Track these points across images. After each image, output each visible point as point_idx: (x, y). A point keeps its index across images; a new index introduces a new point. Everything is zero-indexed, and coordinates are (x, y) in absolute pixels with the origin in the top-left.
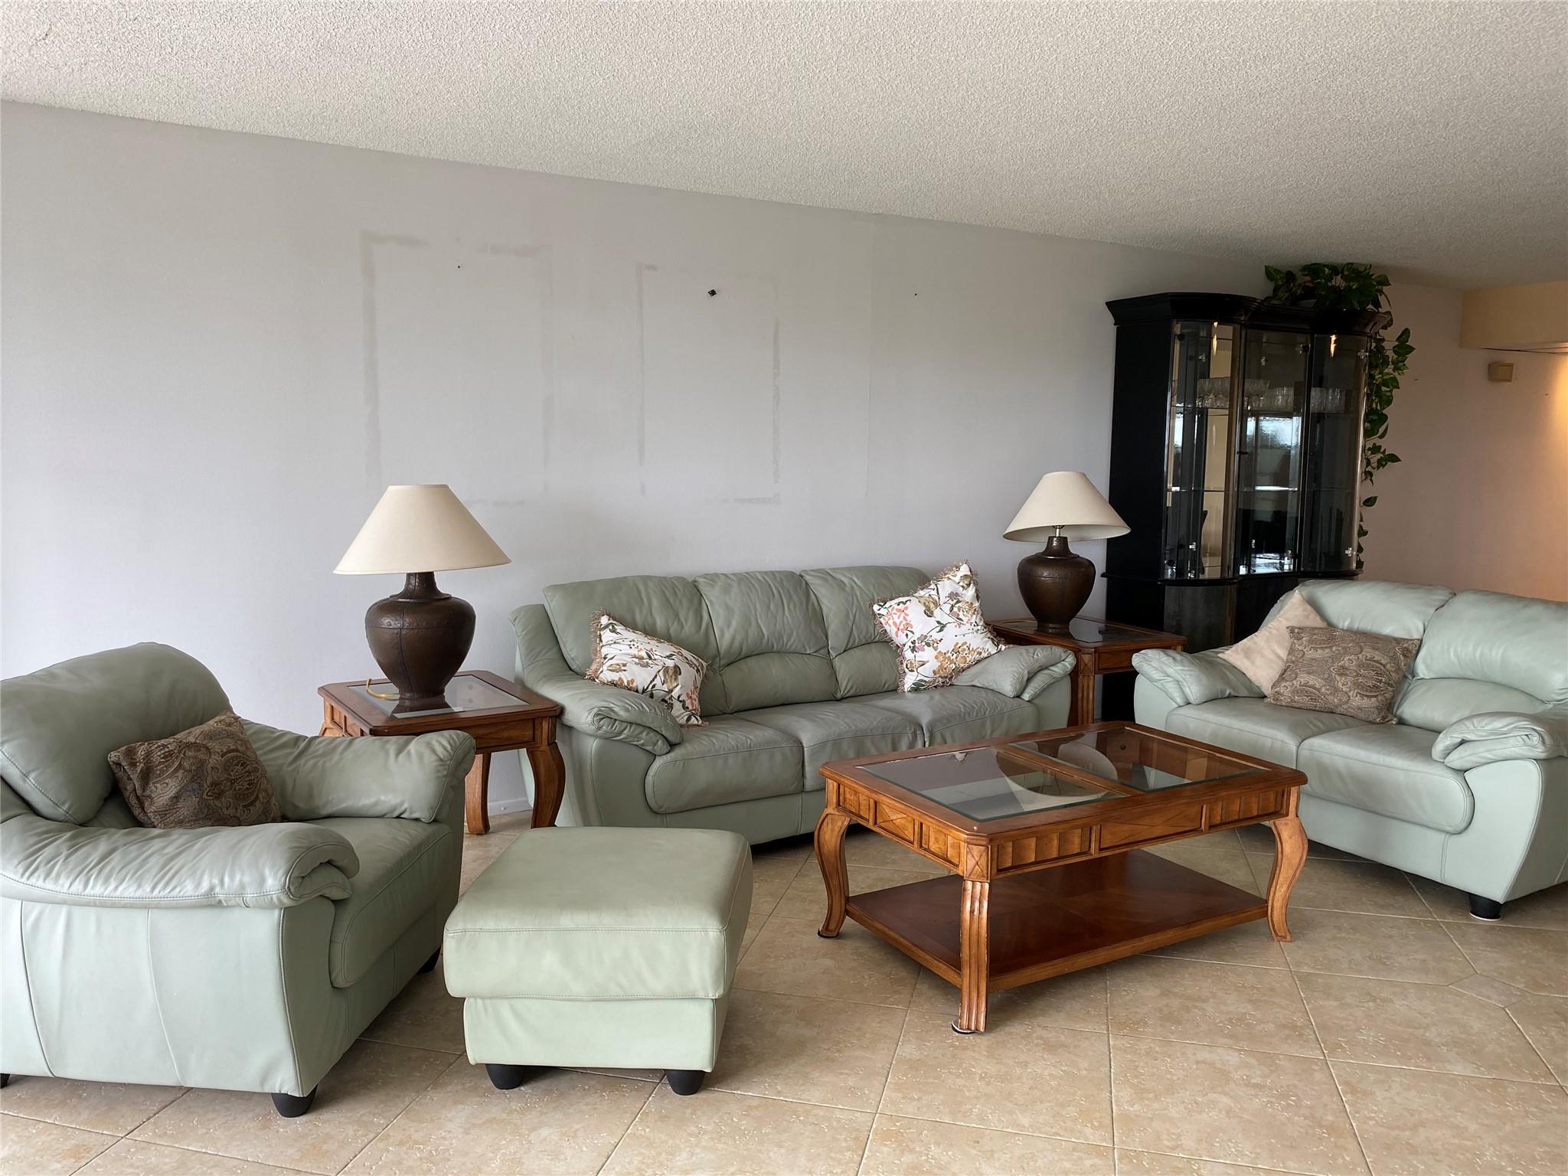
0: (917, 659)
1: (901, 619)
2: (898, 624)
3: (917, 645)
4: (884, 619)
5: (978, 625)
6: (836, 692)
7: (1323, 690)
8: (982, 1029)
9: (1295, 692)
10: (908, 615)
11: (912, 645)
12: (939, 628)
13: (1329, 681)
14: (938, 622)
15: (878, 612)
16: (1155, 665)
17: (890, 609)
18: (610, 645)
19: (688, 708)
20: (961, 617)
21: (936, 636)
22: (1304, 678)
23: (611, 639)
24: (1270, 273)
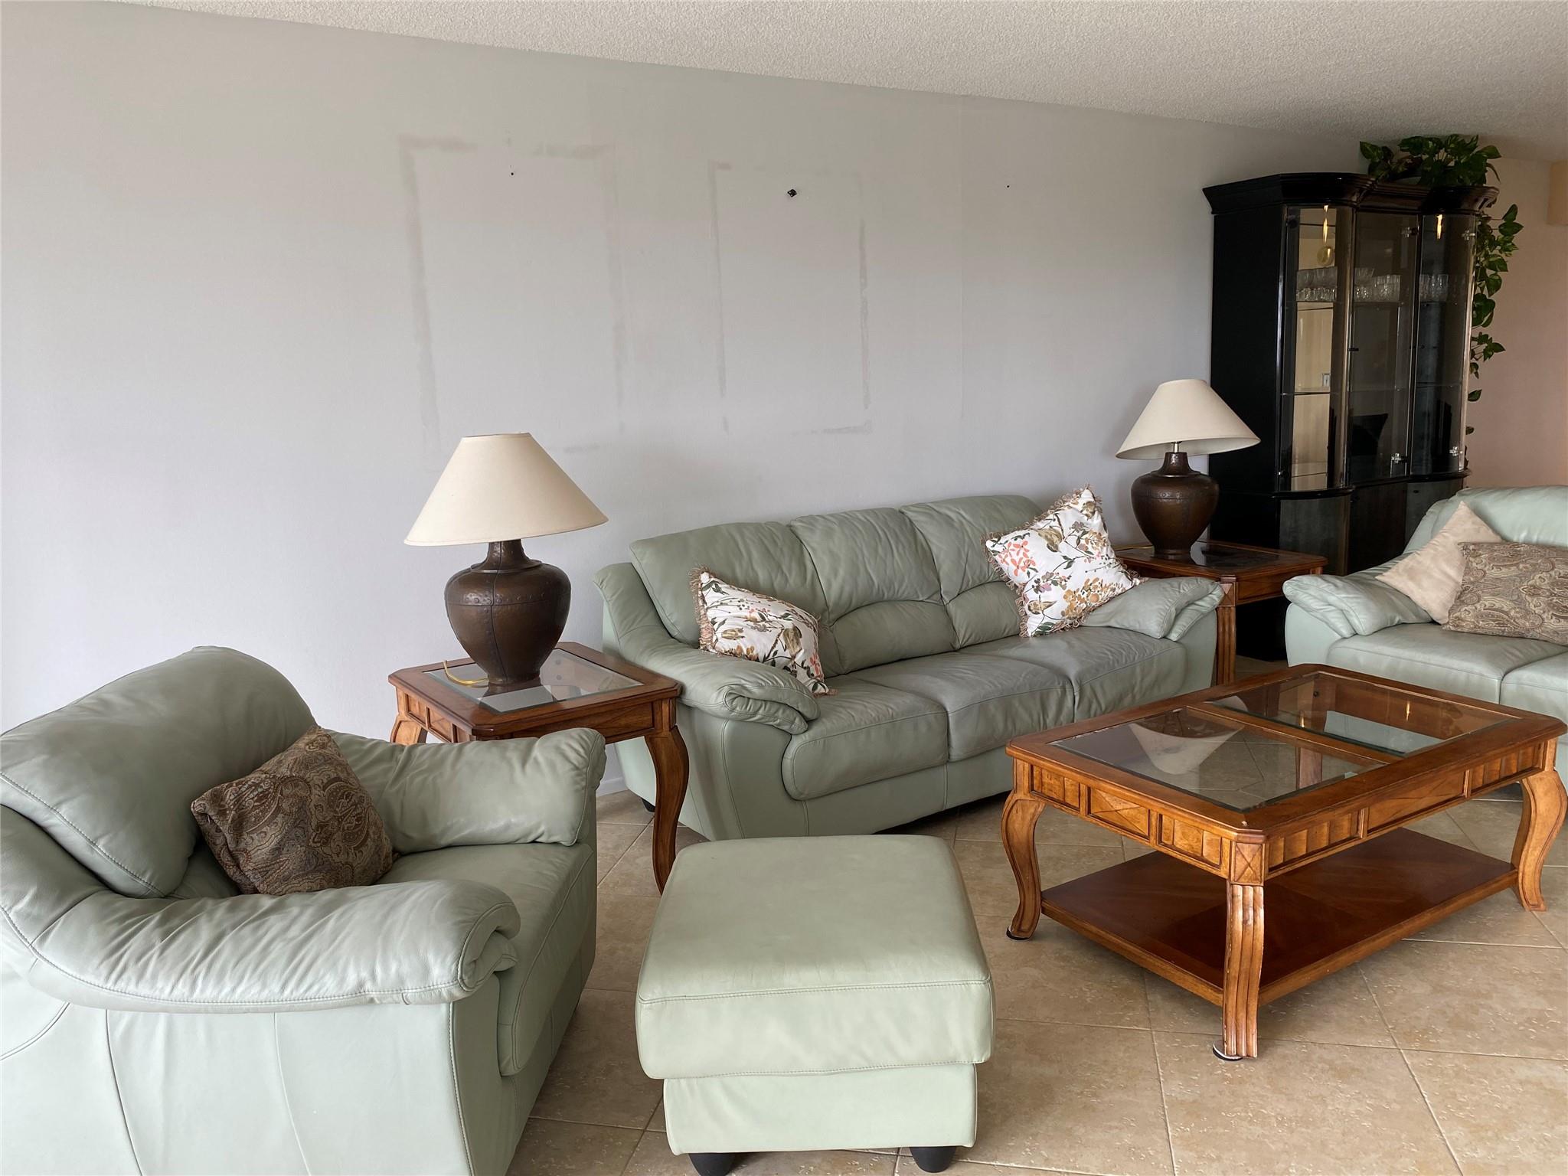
0: (1042, 600)
1: (1021, 555)
2: (1017, 561)
3: (1042, 584)
4: (1000, 557)
5: (1109, 558)
6: (954, 642)
7: (1512, 613)
8: (1254, 1053)
9: (1480, 616)
10: (1028, 551)
11: (1035, 585)
12: (1066, 564)
13: (1519, 602)
14: (1065, 557)
15: (992, 549)
16: (1313, 593)
17: (1006, 545)
18: (716, 606)
19: (813, 675)
20: (1090, 550)
21: (1063, 572)
22: (1488, 601)
23: (716, 600)
24: (1365, 149)
